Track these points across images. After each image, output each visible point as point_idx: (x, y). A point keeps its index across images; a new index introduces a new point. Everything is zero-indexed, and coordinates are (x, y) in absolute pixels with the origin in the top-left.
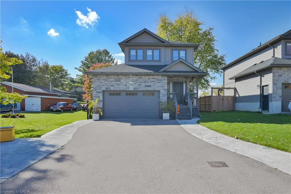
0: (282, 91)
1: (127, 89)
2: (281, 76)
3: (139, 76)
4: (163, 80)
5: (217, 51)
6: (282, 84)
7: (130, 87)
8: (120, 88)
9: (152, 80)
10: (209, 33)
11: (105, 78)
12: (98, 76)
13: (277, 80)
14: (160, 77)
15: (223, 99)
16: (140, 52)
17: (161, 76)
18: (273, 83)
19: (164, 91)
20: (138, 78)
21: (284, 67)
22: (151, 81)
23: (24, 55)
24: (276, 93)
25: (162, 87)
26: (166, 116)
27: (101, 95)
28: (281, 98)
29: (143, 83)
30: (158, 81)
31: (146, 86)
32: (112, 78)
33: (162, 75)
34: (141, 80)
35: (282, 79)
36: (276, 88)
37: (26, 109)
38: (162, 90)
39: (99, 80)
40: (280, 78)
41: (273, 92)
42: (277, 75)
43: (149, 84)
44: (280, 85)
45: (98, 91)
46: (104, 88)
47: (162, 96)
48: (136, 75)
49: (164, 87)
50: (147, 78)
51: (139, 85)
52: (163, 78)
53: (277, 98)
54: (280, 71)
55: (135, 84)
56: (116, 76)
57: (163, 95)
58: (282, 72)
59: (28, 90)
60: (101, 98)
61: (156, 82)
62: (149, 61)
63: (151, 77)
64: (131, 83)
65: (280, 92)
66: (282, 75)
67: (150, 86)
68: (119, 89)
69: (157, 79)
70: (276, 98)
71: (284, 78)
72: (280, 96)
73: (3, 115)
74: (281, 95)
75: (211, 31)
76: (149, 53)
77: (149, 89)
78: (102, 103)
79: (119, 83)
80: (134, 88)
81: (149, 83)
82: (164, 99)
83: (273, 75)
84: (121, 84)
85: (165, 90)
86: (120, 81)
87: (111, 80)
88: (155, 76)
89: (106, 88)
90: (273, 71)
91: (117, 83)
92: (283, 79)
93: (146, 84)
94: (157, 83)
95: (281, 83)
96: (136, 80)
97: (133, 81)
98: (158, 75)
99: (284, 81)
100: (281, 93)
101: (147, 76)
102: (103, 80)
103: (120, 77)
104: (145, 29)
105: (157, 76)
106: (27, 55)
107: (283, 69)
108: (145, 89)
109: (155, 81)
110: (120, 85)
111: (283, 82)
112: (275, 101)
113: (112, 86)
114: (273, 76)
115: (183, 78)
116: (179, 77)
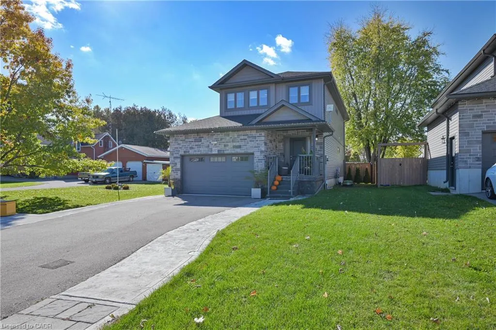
0: (483, 148)
1: (209, 153)
2: (480, 116)
3: (225, 133)
4: (258, 136)
5: (447, 71)
6: (484, 133)
7: (213, 149)
8: (201, 151)
9: (242, 137)
10: (424, 42)
11: (183, 137)
12: (175, 136)
13: (471, 126)
14: (254, 133)
15: (400, 165)
16: (241, 96)
17: (255, 131)
18: (459, 133)
19: (259, 154)
20: (223, 135)
21: (487, 97)
22: (241, 139)
23: (161, 110)
24: (469, 151)
25: (257, 147)
26: (256, 192)
27: (178, 161)
28: (481, 162)
29: (230, 142)
30: (251, 139)
31: (235, 147)
32: (192, 138)
33: (257, 130)
34: (228, 138)
35: (483, 123)
36: (468, 141)
37: (148, 179)
38: (256, 151)
39: (177, 140)
40: (477, 121)
41: (460, 150)
42: (470, 115)
43: (238, 144)
44: (477, 135)
45: (175, 155)
46: (182, 153)
47: (257, 162)
48: (221, 132)
49: (259, 147)
50: (235, 134)
51: (225, 146)
52: (258, 134)
53: (470, 161)
54: (478, 106)
55: (219, 144)
56: (196, 135)
57: (259, 160)
58: (484, 109)
59: (150, 155)
60: (179, 166)
61: (248, 140)
62: (253, 108)
63: (241, 133)
64: (214, 143)
65: (477, 149)
66: (482, 115)
67: (240, 147)
68: (199, 153)
69: (249, 136)
70: (468, 162)
71: (488, 120)
72: (478, 158)
73: (107, 186)
74: (479, 155)
75: (426, 37)
76: (253, 95)
77: (239, 151)
78: (179, 172)
79: (200, 143)
80: (218, 151)
81: (239, 142)
82: (259, 165)
83: (460, 116)
84: (202, 145)
85: (262, 152)
86: (201, 141)
87: (190, 140)
88: (247, 131)
89: (184, 152)
90: (460, 107)
91: (197, 143)
92: (485, 123)
93: (234, 144)
94: (250, 141)
95: (481, 131)
96: (221, 139)
97: (217, 140)
98: (251, 129)
99: (487, 127)
100: (481, 151)
101: (236, 132)
102: (181, 140)
103: (202, 135)
104: (244, 60)
105: (249, 131)
106: (164, 109)
107: (485, 103)
108: (233, 152)
109: (246, 139)
110: (200, 147)
111: (485, 130)
112: (464, 168)
113: (191, 148)
114: (460, 119)
115: (305, 130)
116: (298, 130)
